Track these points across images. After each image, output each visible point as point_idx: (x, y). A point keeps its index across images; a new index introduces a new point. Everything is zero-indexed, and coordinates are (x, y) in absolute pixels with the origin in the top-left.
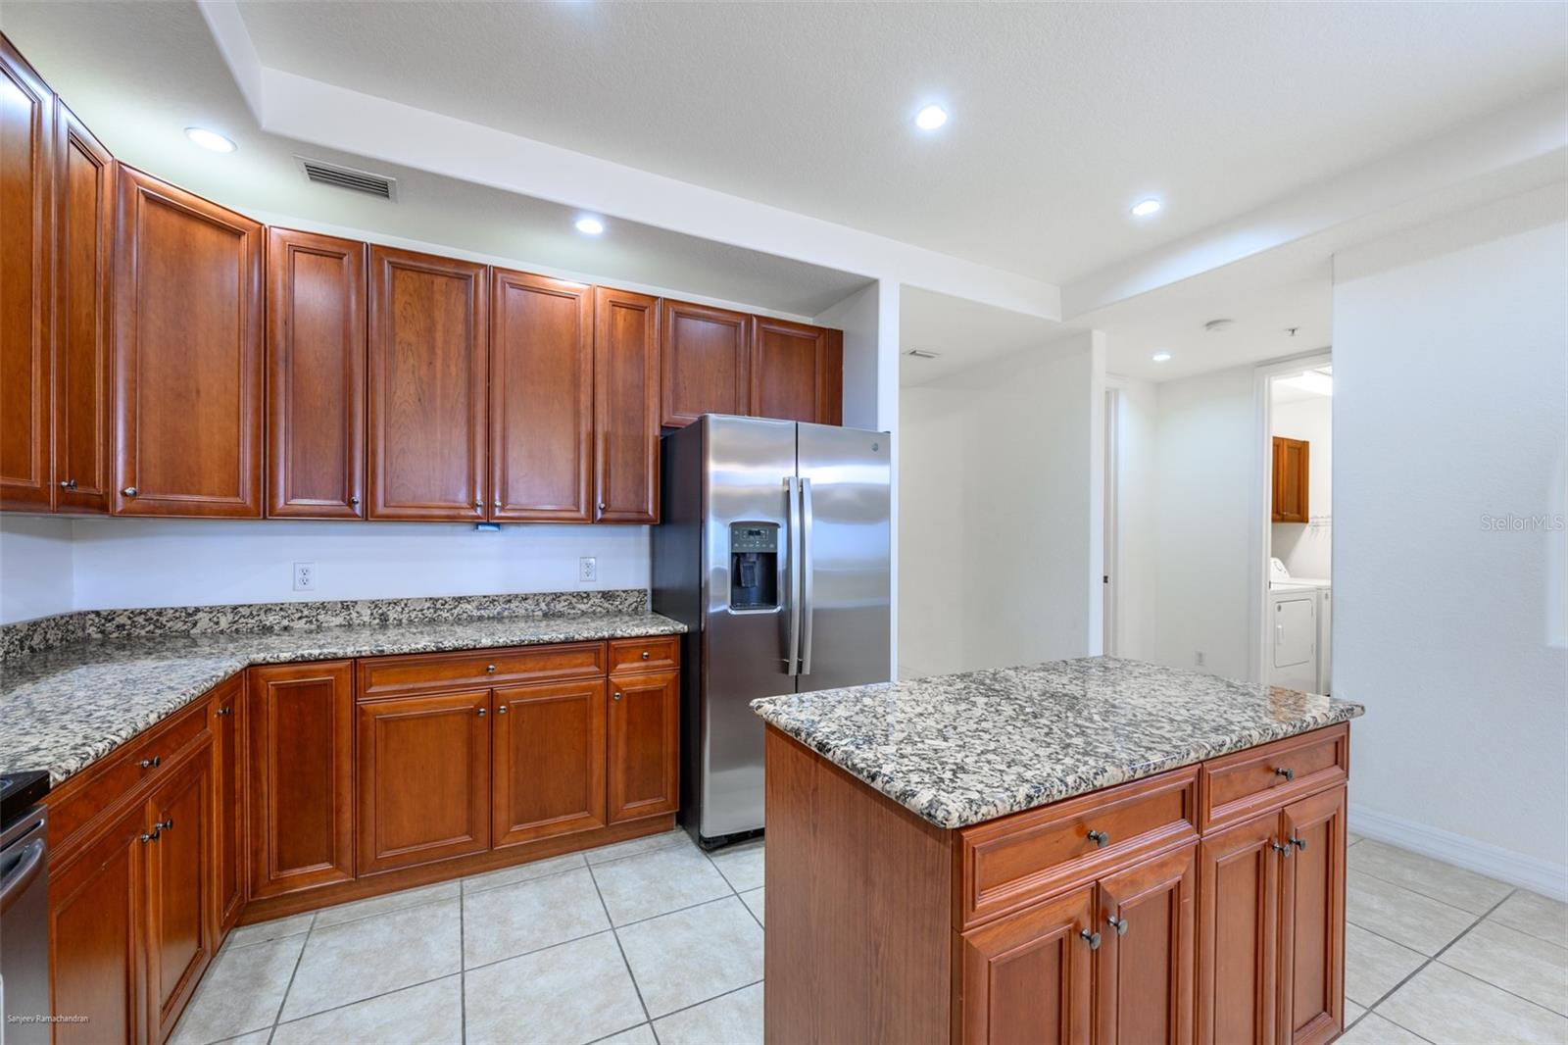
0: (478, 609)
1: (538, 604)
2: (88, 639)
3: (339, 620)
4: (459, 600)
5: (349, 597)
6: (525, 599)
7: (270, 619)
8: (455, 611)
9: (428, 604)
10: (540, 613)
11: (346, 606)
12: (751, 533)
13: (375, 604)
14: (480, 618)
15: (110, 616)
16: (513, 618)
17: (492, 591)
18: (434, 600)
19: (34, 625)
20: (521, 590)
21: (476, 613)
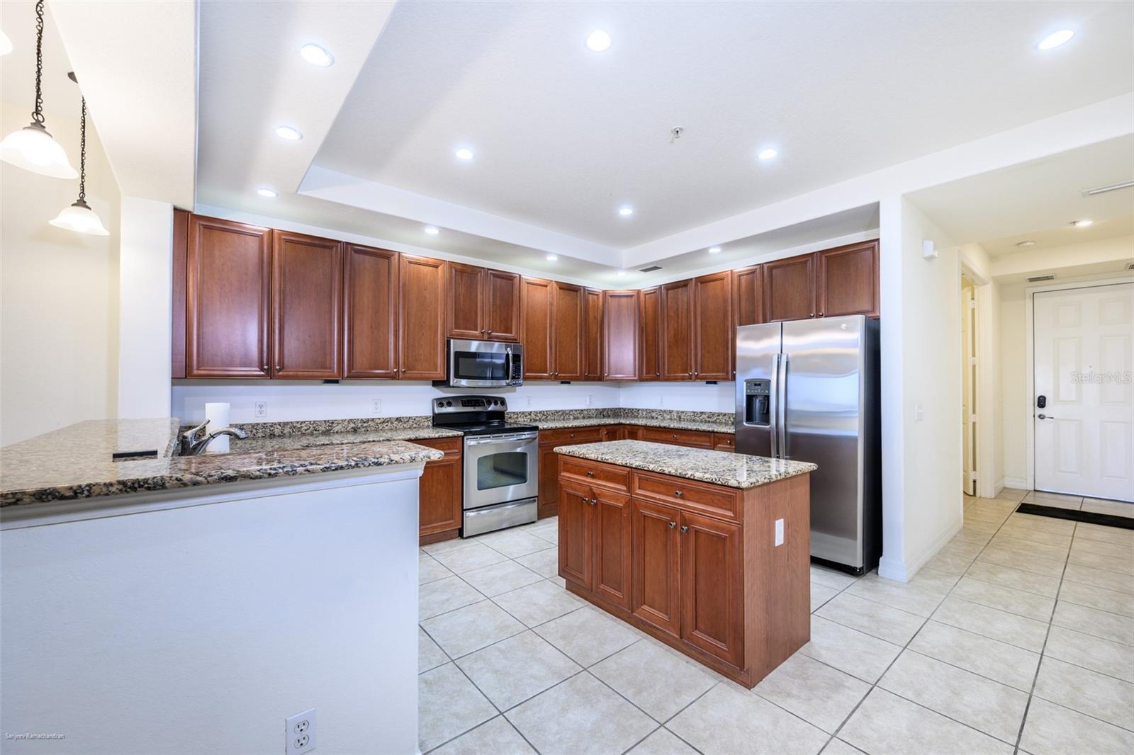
0: (708, 417)
1: (730, 418)
2: (621, 416)
3: (669, 417)
4: (702, 413)
5: (671, 409)
6: (725, 415)
7: (654, 414)
8: (701, 418)
9: (692, 414)
10: (730, 422)
11: (671, 412)
12: (756, 385)
13: (678, 412)
14: (709, 422)
15: (625, 410)
16: (721, 423)
17: (713, 411)
18: (694, 412)
19: (605, 409)
20: (724, 411)
21: (708, 419)
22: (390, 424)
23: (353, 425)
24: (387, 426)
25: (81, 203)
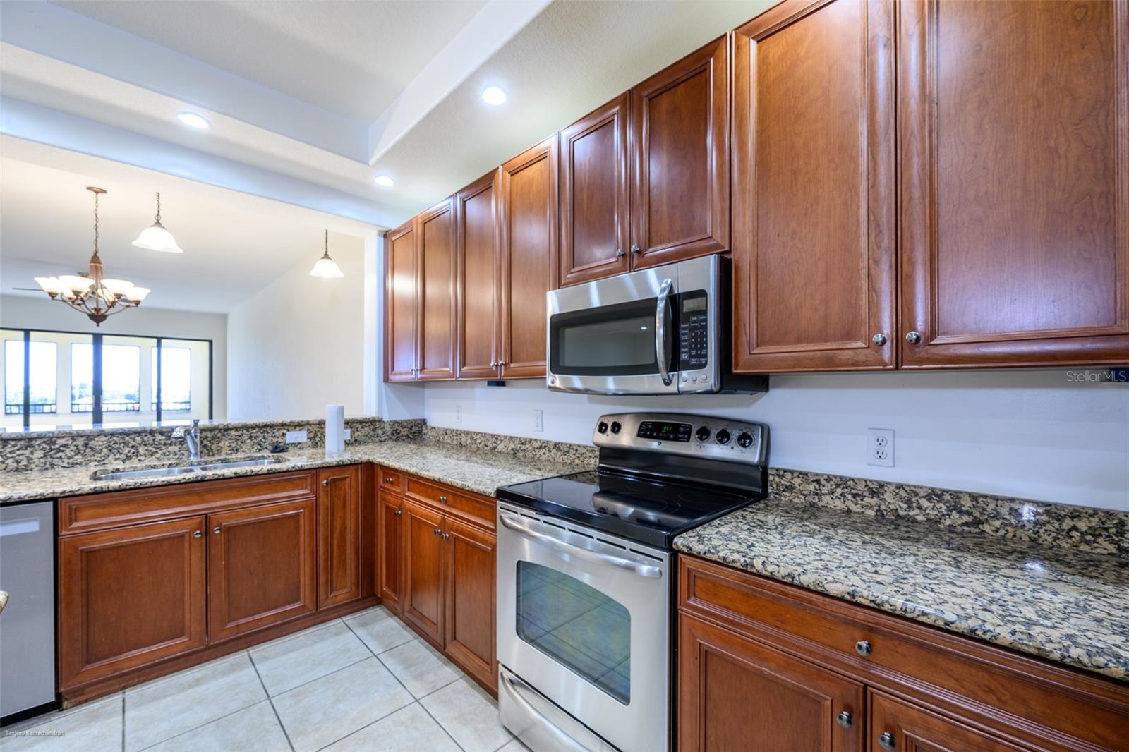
22: (547, 454)
23: (512, 446)
24: (544, 454)
25: (326, 256)
